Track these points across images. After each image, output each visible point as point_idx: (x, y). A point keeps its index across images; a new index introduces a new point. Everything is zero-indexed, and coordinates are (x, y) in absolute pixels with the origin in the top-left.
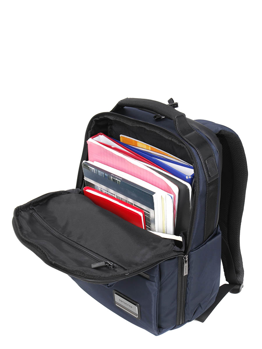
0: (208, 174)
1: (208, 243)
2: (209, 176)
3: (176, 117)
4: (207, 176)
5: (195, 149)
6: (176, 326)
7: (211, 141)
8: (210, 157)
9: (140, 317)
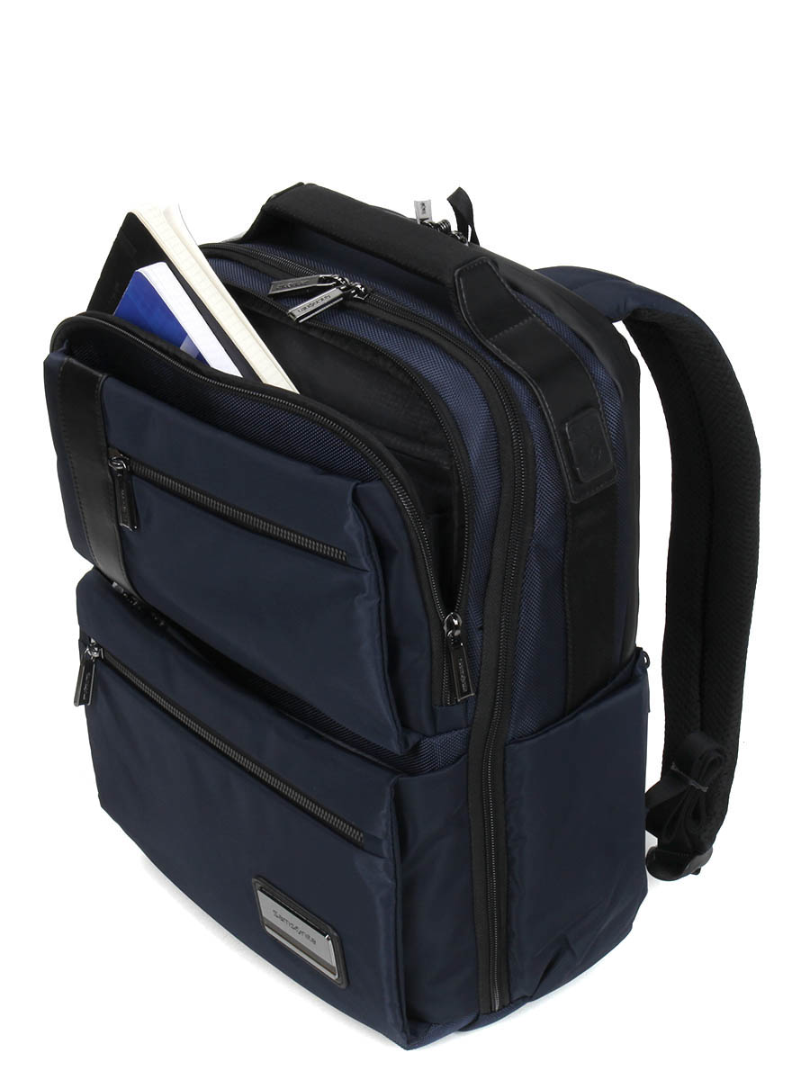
0: (574, 473)
1: (583, 715)
2: (576, 479)
3: (456, 274)
4: (568, 478)
5: (525, 382)
6: (480, 1017)
7: (592, 351)
8: (585, 408)
9: (345, 981)
